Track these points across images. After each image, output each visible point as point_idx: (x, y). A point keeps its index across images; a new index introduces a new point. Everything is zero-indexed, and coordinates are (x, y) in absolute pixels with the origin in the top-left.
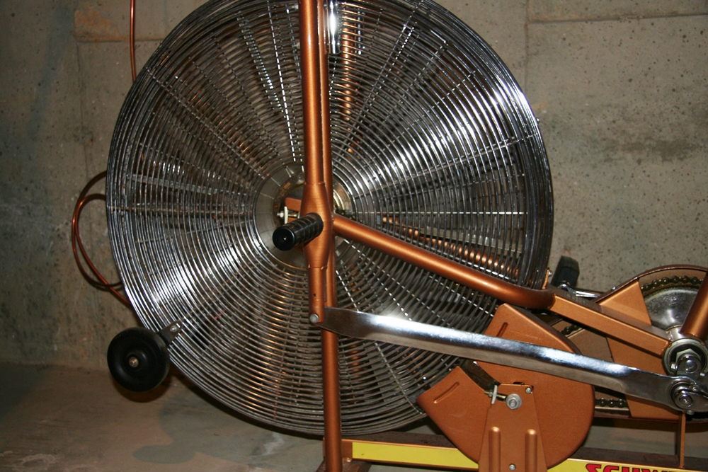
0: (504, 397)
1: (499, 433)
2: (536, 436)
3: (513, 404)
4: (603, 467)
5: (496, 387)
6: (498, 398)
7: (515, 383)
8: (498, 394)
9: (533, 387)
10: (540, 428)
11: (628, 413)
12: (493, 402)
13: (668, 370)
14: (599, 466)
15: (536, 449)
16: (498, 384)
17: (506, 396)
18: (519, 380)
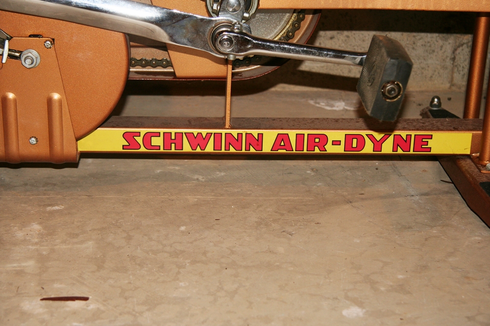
0: (17, 54)
1: (15, 100)
2: (60, 101)
3: (28, 61)
4: (142, 135)
5: (7, 42)
6: (9, 55)
7: (30, 36)
8: (10, 50)
9: (53, 40)
10: (65, 92)
11: (173, 74)
12: (4, 61)
13: (210, 10)
14: (138, 134)
15: (61, 117)
16: (10, 39)
17: (21, 52)
18: (36, 33)
